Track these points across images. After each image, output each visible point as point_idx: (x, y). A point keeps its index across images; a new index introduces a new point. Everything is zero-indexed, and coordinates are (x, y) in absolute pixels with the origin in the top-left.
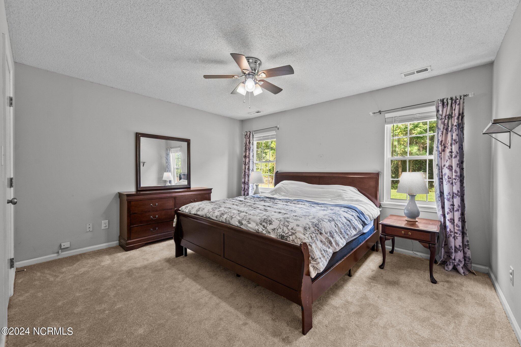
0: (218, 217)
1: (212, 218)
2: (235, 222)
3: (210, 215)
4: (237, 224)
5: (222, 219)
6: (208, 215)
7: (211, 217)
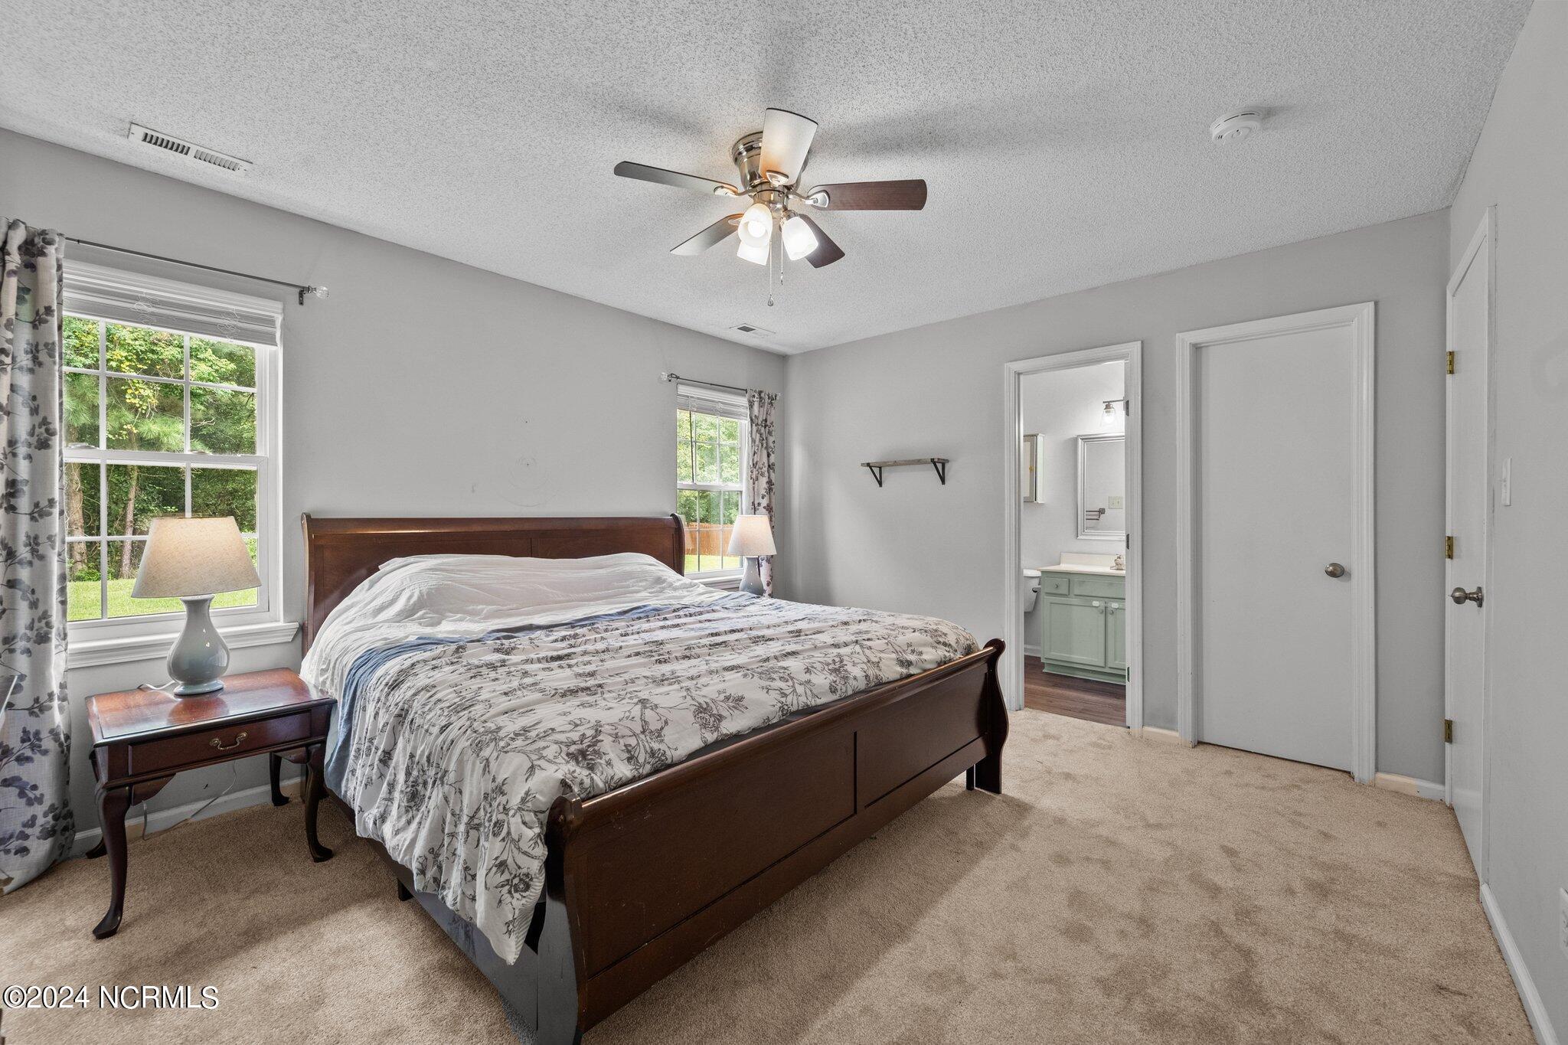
0: (839, 688)
1: (819, 702)
2: (891, 671)
3: (803, 699)
4: (897, 671)
5: (855, 683)
6: (795, 702)
7: (813, 704)
